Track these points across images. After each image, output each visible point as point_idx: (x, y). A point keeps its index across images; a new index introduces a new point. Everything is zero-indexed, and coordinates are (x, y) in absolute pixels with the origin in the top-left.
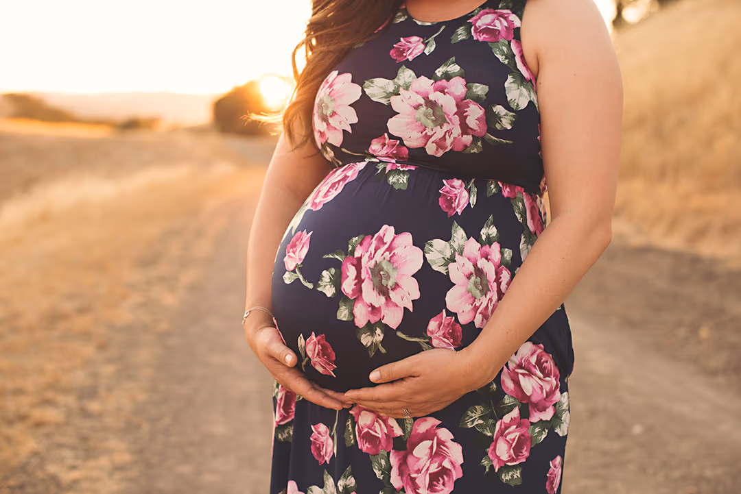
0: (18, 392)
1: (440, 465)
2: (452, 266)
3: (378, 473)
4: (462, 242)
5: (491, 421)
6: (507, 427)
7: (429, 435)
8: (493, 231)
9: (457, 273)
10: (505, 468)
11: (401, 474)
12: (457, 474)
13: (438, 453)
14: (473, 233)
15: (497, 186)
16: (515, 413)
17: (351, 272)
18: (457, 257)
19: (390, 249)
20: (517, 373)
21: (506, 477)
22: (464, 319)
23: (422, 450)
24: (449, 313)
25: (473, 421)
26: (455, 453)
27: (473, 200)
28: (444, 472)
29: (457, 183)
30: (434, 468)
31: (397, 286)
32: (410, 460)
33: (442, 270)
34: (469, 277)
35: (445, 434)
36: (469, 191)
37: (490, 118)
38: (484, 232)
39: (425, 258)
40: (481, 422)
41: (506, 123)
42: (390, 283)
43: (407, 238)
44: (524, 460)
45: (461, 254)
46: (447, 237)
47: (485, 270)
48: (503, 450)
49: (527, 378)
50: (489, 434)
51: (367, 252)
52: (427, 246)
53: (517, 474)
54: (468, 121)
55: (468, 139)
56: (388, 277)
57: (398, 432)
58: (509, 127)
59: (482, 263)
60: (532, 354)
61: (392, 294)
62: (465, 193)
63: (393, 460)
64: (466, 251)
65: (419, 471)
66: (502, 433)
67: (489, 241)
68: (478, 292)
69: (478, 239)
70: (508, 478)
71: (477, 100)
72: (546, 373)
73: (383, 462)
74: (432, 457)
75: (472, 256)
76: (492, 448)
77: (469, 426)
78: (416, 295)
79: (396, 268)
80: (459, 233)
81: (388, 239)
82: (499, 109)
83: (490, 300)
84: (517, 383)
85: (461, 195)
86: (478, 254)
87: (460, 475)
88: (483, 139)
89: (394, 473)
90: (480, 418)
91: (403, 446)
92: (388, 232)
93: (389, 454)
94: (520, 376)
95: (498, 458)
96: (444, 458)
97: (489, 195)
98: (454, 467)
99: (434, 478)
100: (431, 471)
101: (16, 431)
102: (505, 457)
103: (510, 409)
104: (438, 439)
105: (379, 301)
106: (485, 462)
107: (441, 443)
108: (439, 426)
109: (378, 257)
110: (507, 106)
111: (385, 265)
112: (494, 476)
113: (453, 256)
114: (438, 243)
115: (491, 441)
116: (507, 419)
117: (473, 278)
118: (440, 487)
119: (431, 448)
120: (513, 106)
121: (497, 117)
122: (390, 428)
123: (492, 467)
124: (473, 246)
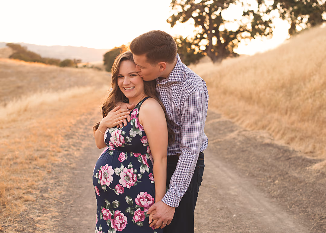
0: (19, 188)
1: (122, 221)
2: (120, 174)
3: (108, 225)
4: (123, 168)
5: (133, 211)
6: (138, 212)
7: (118, 215)
8: (131, 165)
9: (121, 175)
10: (138, 222)
11: (113, 224)
12: (126, 223)
13: (121, 219)
14: (126, 166)
15: (133, 154)
16: (139, 209)
17: (100, 174)
18: (122, 172)
19: (107, 169)
20: (140, 200)
21: (138, 224)
22: (124, 186)
23: (117, 218)
24: (120, 184)
25: (128, 211)
26: (125, 218)
27: (126, 158)
28: (123, 223)
29: (123, 153)
30: (121, 222)
31: (108, 177)
32: (115, 221)
33: (118, 175)
34: (125, 176)
35: (122, 214)
36: (125, 155)
37: (125, 139)
38: (129, 166)
39: (114, 172)
40: (130, 211)
41: (129, 140)
42: (107, 177)
43: (111, 167)
44: (143, 221)
45: (123, 171)
46: (120, 167)
47: (129, 175)
48: (137, 218)
49: (143, 201)
50: (133, 214)
51: (103, 169)
52: (115, 169)
53: (142, 224)
54: (121, 140)
55: (121, 144)
56: (107, 175)
57: (112, 214)
58: (130, 141)
59: (128, 173)
60: (144, 195)
61: (107, 179)
62: (125, 156)
63: (111, 221)
64: (124, 170)
65: (117, 223)
66: (136, 214)
67: (130, 168)
68: (127, 180)
69: (127, 168)
70: (139, 224)
71: (123, 135)
72: (148, 200)
73: (109, 222)
74: (120, 220)
75: (125, 172)
76: (134, 217)
77: (128, 212)
78: (112, 180)
79: (108, 174)
80: (122, 166)
81: (107, 167)
82: (127, 137)
83: (131, 182)
84: (140, 202)
85: (124, 157)
86: (127, 171)
87: (127, 223)
88: (124, 144)
89: (112, 224)
90: (130, 210)
91: (113, 217)
92: (107, 165)
93: (110, 220)
94: (141, 201)
95: (136, 219)
96: (123, 220)
97: (131, 156)
98: (125, 222)
99: (121, 224)
100: (120, 223)
101: (18, 202)
102: (138, 220)
103: (138, 208)
104: (121, 215)
105: (105, 180)
106: (132, 220)
107: (121, 216)
108: (121, 212)
109: (105, 171)
110: (130, 137)
111: (106, 173)
112: (135, 224)
113: (121, 171)
114: (117, 169)
115: (133, 215)
116: (137, 210)
117: (126, 177)
118: (122, 227)
119: (120, 217)
120: (131, 136)
121: (127, 139)
122: (110, 213)
123: (134, 222)
124: (126, 169)
